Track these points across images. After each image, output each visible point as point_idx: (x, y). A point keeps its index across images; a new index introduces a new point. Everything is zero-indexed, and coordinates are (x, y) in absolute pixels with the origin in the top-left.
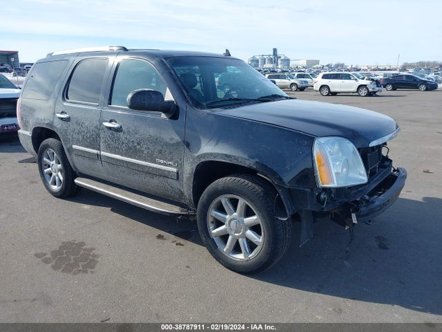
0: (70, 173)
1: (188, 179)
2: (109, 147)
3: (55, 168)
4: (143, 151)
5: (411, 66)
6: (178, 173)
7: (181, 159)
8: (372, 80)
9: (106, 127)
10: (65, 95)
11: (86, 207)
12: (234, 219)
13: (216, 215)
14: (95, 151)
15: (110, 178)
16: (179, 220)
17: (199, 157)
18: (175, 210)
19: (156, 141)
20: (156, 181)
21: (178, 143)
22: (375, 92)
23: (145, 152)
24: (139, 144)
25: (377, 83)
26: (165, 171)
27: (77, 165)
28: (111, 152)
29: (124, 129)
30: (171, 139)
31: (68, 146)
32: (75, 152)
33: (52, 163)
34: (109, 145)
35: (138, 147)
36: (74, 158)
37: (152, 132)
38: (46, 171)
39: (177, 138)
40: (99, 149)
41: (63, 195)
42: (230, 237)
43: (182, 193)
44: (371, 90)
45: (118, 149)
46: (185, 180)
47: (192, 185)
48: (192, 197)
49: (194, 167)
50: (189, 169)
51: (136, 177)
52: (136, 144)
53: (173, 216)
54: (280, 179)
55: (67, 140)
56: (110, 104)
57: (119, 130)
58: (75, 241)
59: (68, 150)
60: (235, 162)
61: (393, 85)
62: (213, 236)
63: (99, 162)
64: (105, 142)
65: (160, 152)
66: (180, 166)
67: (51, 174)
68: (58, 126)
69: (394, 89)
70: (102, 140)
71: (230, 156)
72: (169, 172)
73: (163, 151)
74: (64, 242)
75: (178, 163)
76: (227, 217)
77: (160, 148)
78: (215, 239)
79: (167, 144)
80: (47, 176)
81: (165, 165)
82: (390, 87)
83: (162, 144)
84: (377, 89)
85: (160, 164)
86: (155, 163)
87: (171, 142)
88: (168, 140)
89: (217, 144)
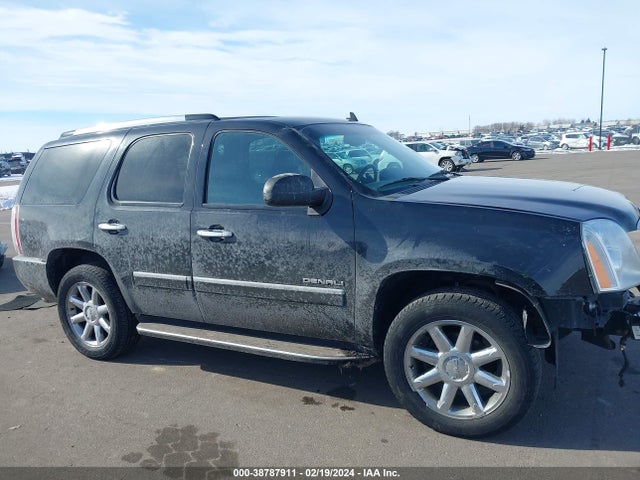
0: (125, 317)
1: (366, 303)
2: (211, 268)
3: (94, 312)
4: (277, 269)
5: (486, 130)
6: (344, 296)
7: (349, 274)
8: (457, 149)
9: (203, 237)
10: (113, 194)
11: (157, 369)
12: (453, 357)
13: (421, 354)
14: (182, 278)
15: (208, 318)
16: (345, 370)
17: (386, 267)
18: (337, 354)
19: (301, 250)
20: (301, 313)
21: (344, 251)
22: (462, 166)
23: (280, 269)
24: (268, 258)
25: (463, 153)
26: (320, 294)
27: (140, 304)
28: (214, 276)
29: (239, 237)
30: (331, 244)
31: (124, 274)
32: (139, 283)
33: (85, 304)
34: (211, 264)
35: (267, 263)
36: (136, 292)
37: (293, 237)
38: (73, 318)
39: (340, 243)
40: (190, 273)
41: (111, 355)
42: (446, 386)
43: (351, 326)
44: (457, 163)
45: (229, 269)
46: (358, 305)
47: (372, 312)
48: (371, 330)
49: (378, 283)
50: (366, 287)
51: (263, 310)
52: (263, 259)
53: (334, 365)
54: (538, 288)
55: (122, 265)
56: (205, 201)
57: (230, 240)
58: (176, 425)
59: (124, 280)
60: (455, 269)
61: (478, 155)
62: (415, 389)
63: (188, 294)
64: (202, 260)
65: (310, 266)
66: (350, 286)
67: (82, 324)
68: (103, 244)
69: (481, 160)
70: (196, 258)
71: (445, 262)
72: (329, 295)
73: (316, 263)
74: (158, 432)
75: (343, 279)
76: (440, 354)
77: (310, 260)
78: (419, 391)
79: (322, 254)
80: (76, 328)
81: (320, 285)
82: (475, 158)
83: (313, 253)
84: (465, 161)
85: (311, 285)
86: (301, 284)
87: (332, 249)
88: (324, 247)
89: (416, 245)
